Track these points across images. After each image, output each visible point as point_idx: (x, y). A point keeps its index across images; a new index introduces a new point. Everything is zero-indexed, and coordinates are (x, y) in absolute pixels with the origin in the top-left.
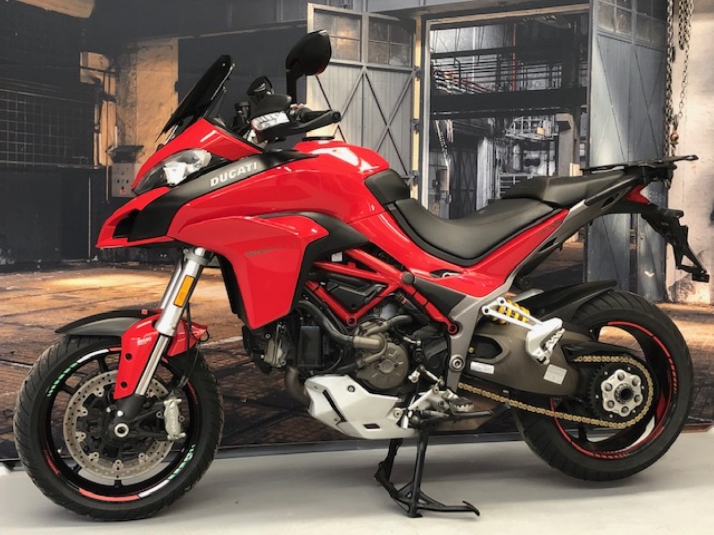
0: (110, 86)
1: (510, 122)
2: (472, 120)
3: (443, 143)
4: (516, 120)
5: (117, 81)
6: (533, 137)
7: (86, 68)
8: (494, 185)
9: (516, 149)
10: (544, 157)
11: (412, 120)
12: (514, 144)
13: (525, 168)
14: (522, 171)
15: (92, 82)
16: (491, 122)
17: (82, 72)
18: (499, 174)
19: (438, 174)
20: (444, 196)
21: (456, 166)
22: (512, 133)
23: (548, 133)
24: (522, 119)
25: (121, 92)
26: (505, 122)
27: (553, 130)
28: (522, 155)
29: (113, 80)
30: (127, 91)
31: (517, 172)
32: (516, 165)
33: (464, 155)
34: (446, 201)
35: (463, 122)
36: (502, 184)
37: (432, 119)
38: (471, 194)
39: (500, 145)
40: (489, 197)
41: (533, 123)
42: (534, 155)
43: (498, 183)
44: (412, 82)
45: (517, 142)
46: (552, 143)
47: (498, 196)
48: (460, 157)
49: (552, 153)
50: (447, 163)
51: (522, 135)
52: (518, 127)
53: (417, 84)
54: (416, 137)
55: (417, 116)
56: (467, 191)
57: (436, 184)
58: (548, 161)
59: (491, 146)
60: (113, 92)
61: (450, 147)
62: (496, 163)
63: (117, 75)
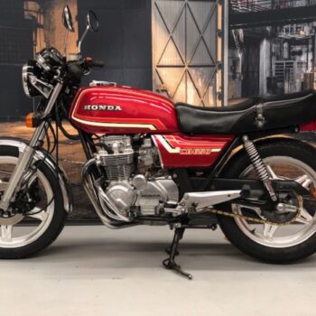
0: (41, 20)
1: (282, 28)
2: (257, 28)
3: (237, 43)
4: (286, 27)
5: (44, 17)
6: (297, 36)
7: (27, 10)
8: (271, 68)
9: (286, 45)
10: (304, 49)
11: (217, 30)
12: (284, 42)
13: (292, 57)
14: (290, 59)
15: (31, 18)
16: (268, 29)
17: (26, 13)
18: (274, 61)
19: (234, 62)
20: (238, 76)
21: (246, 57)
22: (283, 35)
23: (307, 34)
24: (289, 26)
25: (47, 23)
26: (278, 29)
27: (311, 32)
28: (289, 48)
29: (42, 17)
30: (50, 22)
31: (286, 60)
32: (286, 55)
33: (251, 51)
34: (240, 79)
35: (250, 29)
36: (276, 67)
37: (230, 29)
38: (256, 74)
39: (275, 43)
40: (268, 75)
41: (297, 28)
42: (298, 48)
43: (274, 67)
44: (216, 7)
45: (286, 40)
46: (310, 41)
47: (274, 74)
48: (248, 52)
49: (310, 46)
50: (240, 56)
51: (290, 36)
52: (287, 31)
53: (220, 8)
54: (220, 40)
55: (220, 27)
56: (253, 72)
57: (233, 68)
58: (307, 52)
59: (269, 44)
60: (42, 23)
61: (242, 46)
62: (272, 55)
63: (44, 14)
